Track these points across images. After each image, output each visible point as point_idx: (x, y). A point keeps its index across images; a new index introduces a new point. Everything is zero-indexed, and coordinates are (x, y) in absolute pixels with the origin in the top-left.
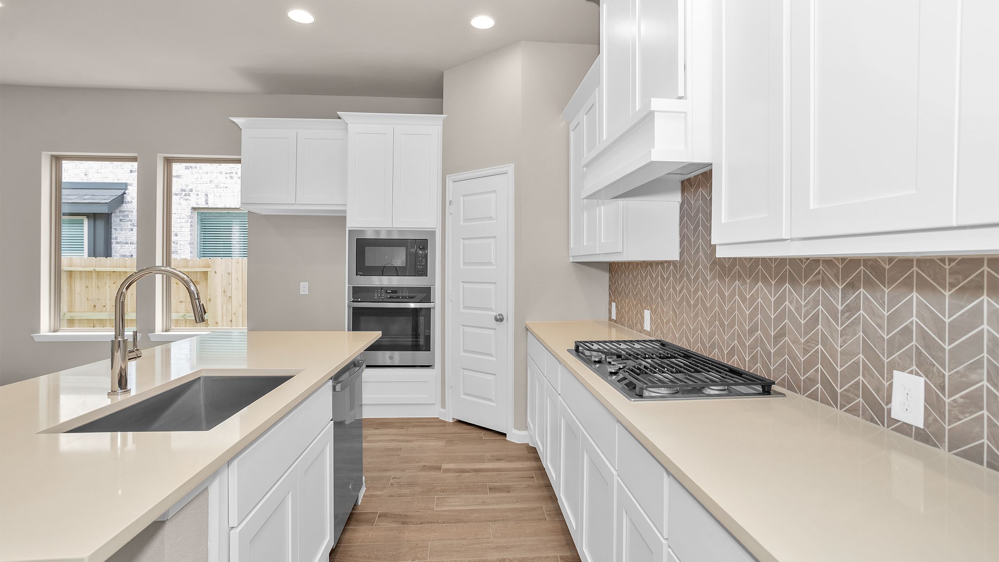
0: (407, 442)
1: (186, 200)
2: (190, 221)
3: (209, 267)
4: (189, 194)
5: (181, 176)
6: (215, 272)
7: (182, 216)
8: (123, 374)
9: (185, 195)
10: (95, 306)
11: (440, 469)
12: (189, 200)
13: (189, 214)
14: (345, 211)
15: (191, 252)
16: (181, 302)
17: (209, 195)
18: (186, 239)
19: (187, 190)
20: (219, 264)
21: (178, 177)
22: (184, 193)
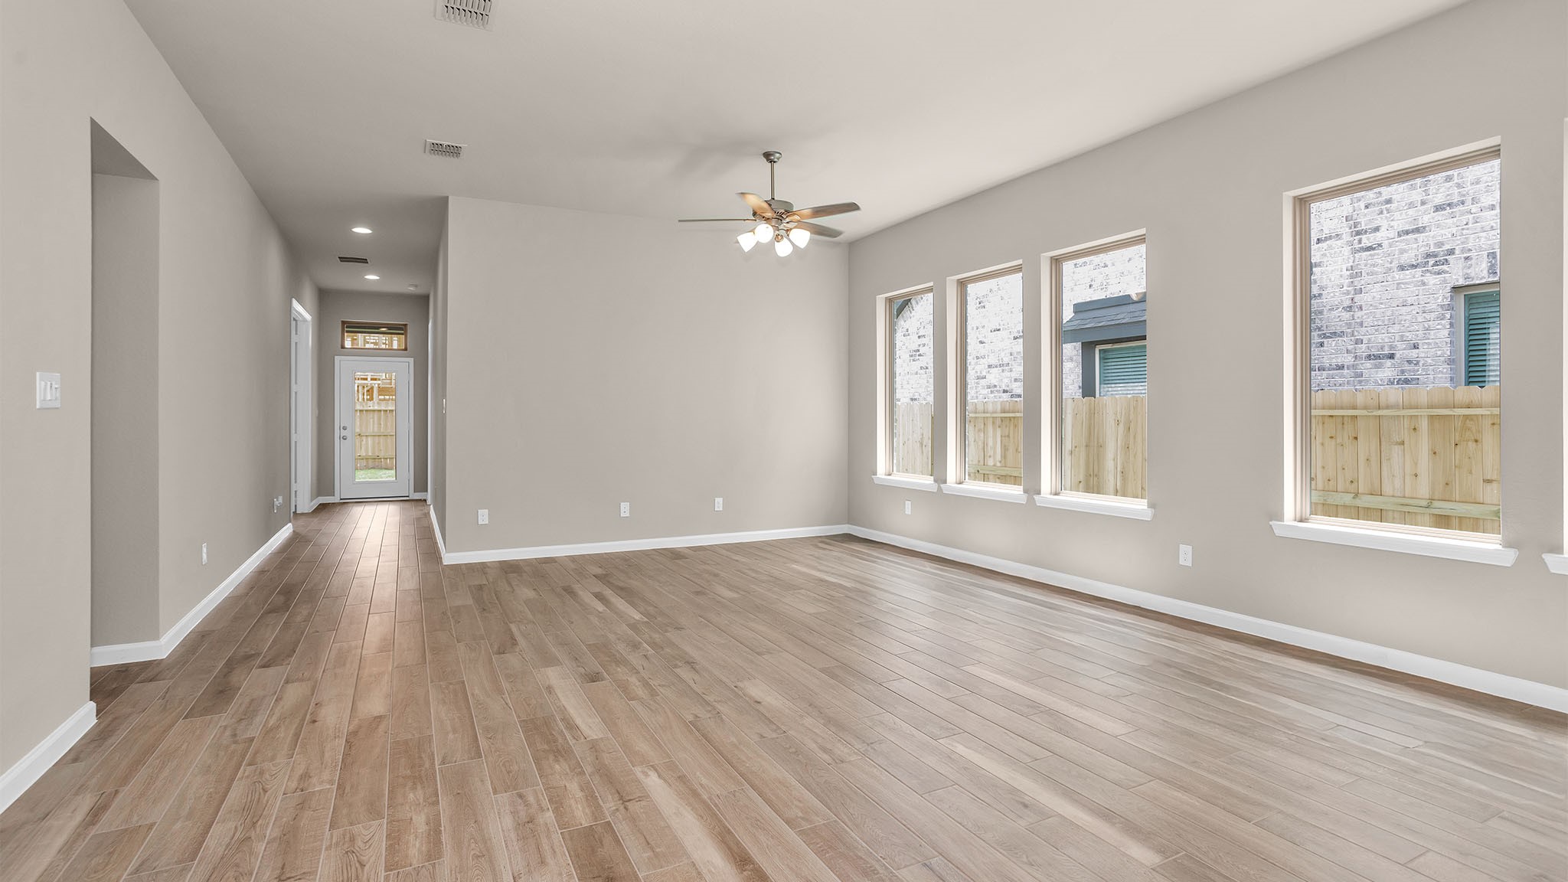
1: (1439, 274)
2: (1448, 316)
4: (1446, 260)
5: (1424, 228)
7: (1433, 306)
9: (1436, 264)
12: (1447, 272)
13: (1446, 302)
18: (1439, 354)
19: (1442, 254)
21: (1417, 230)
22: (1432, 261)
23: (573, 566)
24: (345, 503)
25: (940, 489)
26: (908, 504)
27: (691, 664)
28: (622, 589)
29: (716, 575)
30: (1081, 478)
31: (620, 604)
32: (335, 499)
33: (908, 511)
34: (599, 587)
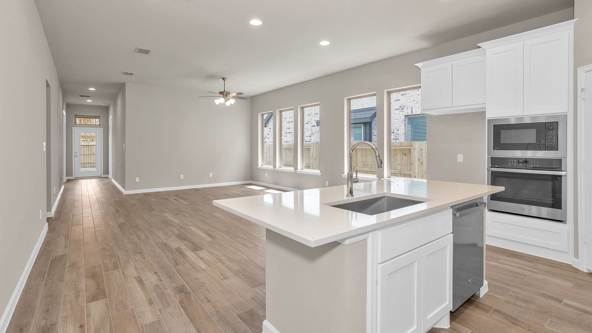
0: (533, 272)
1: (402, 112)
2: (404, 123)
3: (411, 146)
4: (404, 109)
5: (400, 100)
6: (415, 149)
7: (401, 120)
8: (351, 190)
9: (402, 109)
10: (364, 165)
11: (560, 301)
12: (404, 111)
13: (404, 119)
14: (485, 108)
15: (405, 139)
16: (399, 164)
17: (413, 108)
18: (402, 132)
19: (403, 107)
20: (417, 145)
21: (398, 100)
22: (401, 108)
23: (166, 193)
24: (77, 179)
25: (274, 169)
26: (267, 174)
27: (201, 211)
28: (182, 198)
29: (209, 194)
30: (318, 166)
31: (182, 201)
32: (73, 178)
33: (267, 176)
34: (175, 198)
